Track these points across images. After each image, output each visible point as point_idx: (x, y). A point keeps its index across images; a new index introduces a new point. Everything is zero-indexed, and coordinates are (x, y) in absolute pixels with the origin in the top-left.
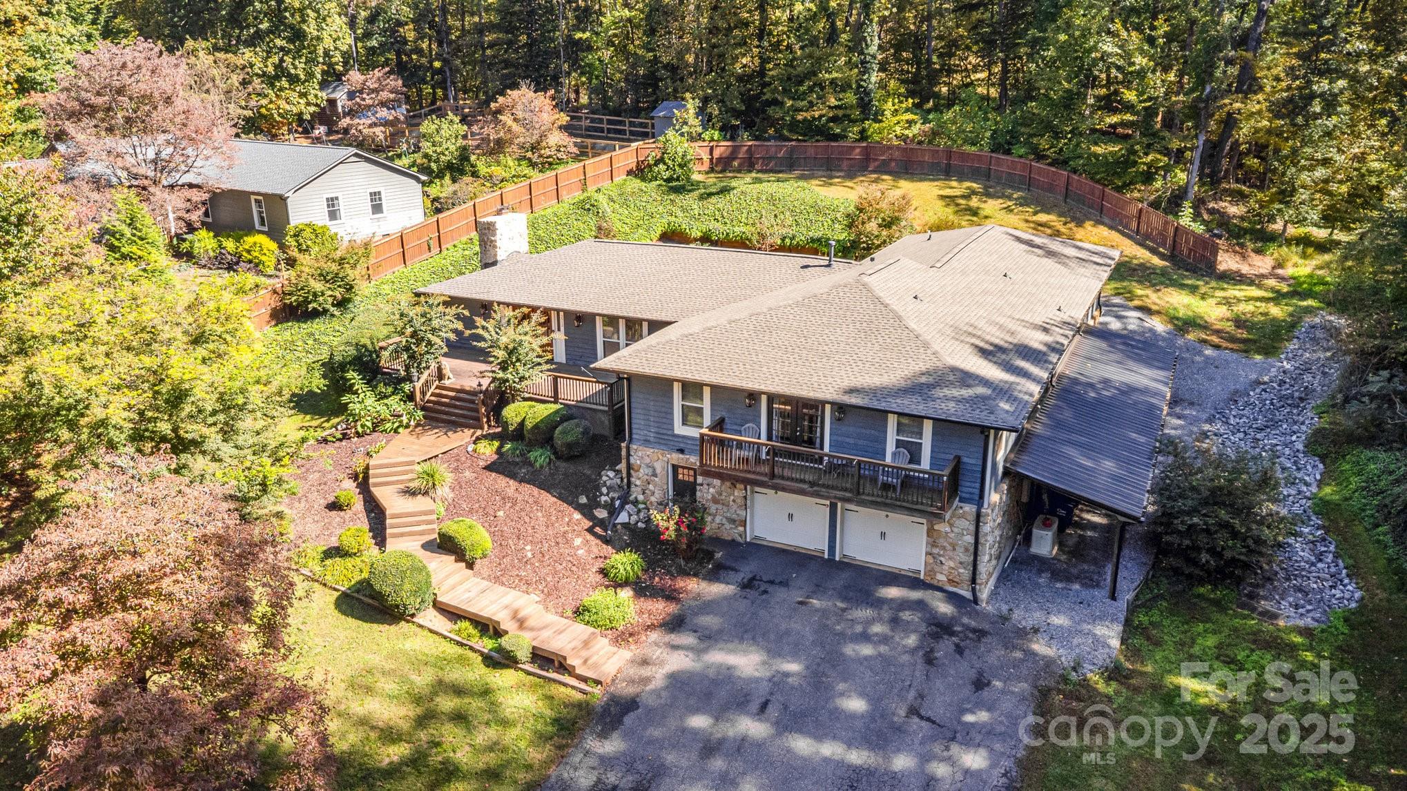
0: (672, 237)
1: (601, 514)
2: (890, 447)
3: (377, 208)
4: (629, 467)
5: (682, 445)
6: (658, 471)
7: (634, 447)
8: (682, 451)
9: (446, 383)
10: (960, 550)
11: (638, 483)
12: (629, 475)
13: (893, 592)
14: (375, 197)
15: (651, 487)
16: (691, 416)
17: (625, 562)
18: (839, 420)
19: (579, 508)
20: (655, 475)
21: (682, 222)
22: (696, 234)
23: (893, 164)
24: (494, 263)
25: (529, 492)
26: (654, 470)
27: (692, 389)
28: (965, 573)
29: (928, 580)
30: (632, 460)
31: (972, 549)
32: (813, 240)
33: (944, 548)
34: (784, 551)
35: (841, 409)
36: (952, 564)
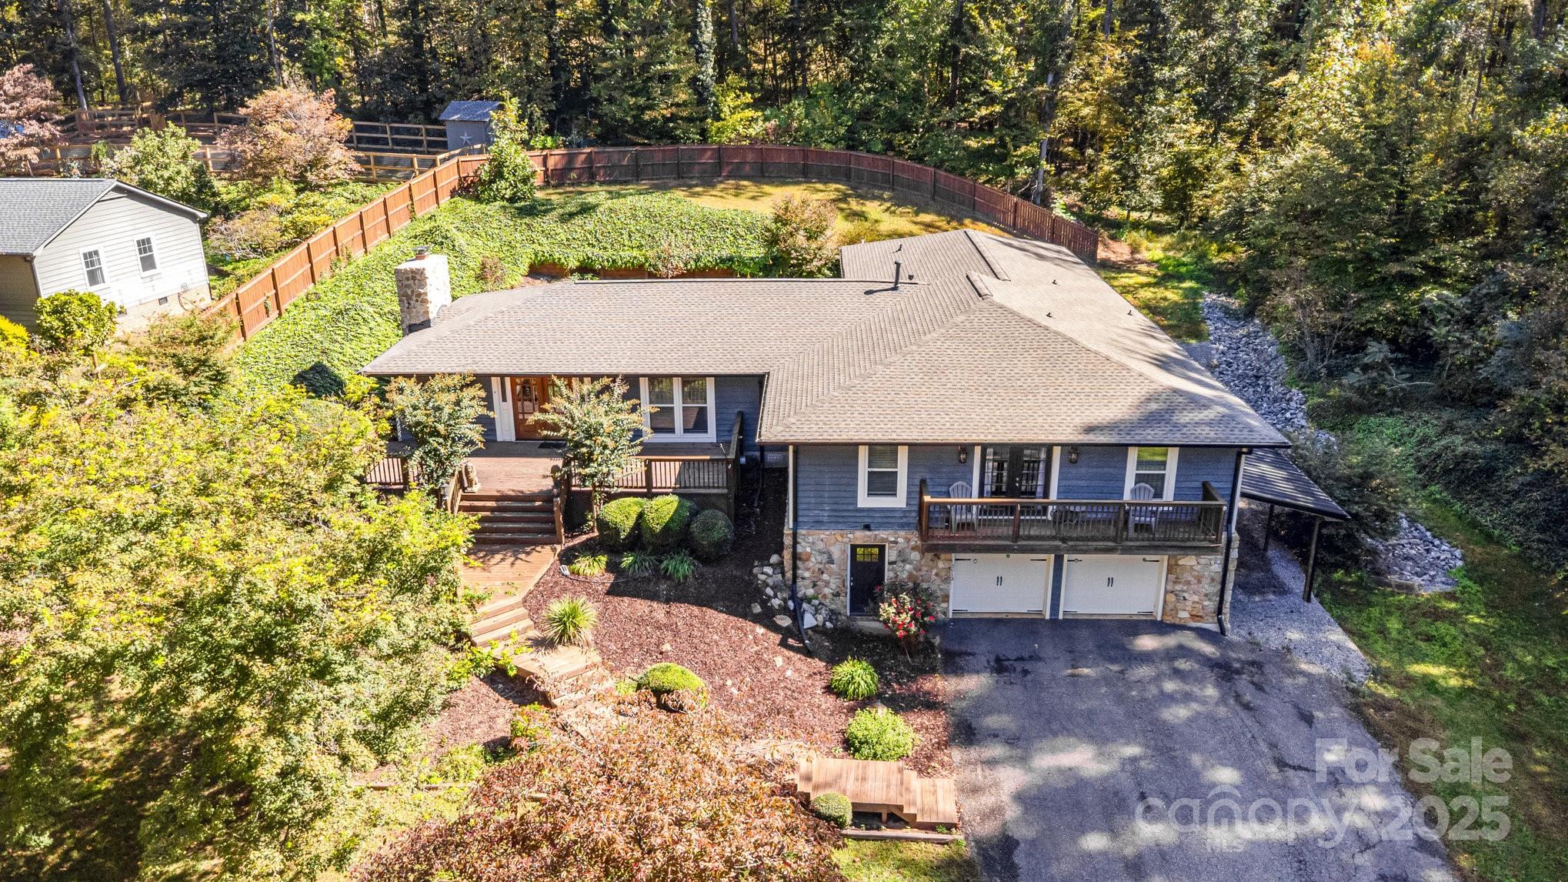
0: (544, 270)
1: (785, 621)
2: (1130, 483)
3: (148, 263)
4: (795, 557)
5: (867, 521)
6: (836, 554)
7: (801, 531)
8: (867, 527)
9: (476, 489)
10: (1206, 581)
11: (807, 574)
12: (795, 568)
13: (1147, 642)
14: (144, 245)
15: (825, 577)
16: (882, 484)
17: (857, 673)
18: (1073, 462)
19: (757, 619)
20: (831, 561)
21: (547, 248)
22: (573, 264)
23: (747, 167)
24: (426, 324)
25: (684, 613)
26: (830, 556)
27: (883, 451)
28: (1211, 605)
29: (1169, 620)
30: (799, 549)
31: (1219, 578)
32: (723, 261)
33: (1188, 583)
34: (998, 621)
35: (1073, 451)
36: (1196, 598)
